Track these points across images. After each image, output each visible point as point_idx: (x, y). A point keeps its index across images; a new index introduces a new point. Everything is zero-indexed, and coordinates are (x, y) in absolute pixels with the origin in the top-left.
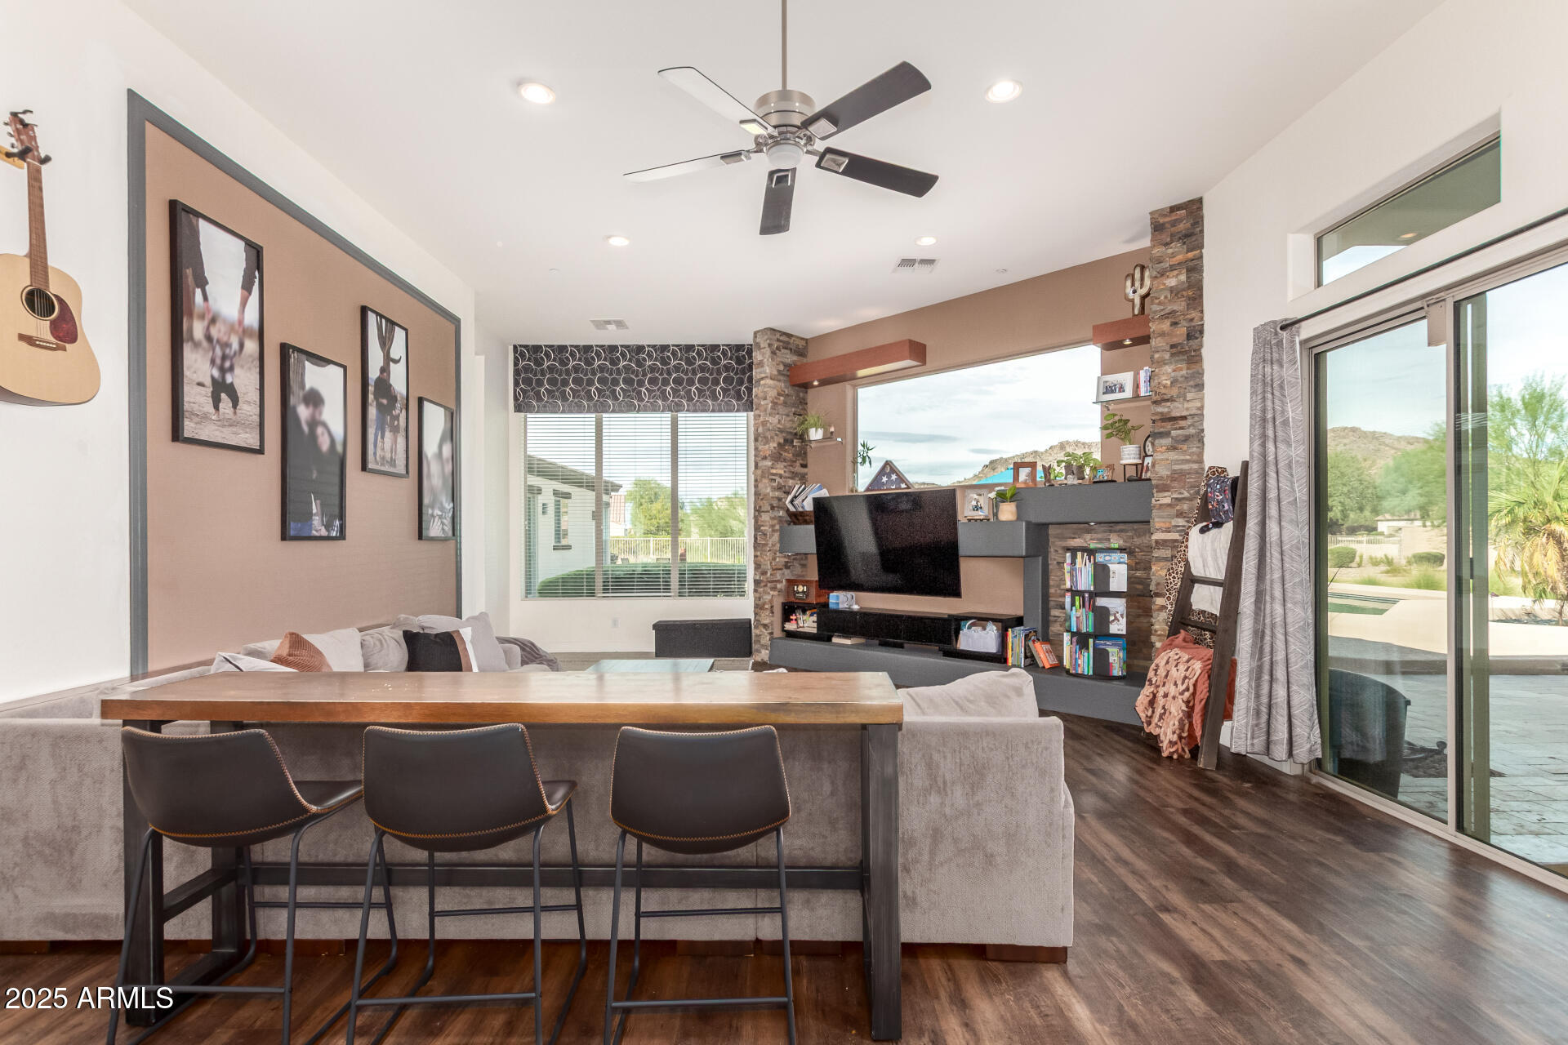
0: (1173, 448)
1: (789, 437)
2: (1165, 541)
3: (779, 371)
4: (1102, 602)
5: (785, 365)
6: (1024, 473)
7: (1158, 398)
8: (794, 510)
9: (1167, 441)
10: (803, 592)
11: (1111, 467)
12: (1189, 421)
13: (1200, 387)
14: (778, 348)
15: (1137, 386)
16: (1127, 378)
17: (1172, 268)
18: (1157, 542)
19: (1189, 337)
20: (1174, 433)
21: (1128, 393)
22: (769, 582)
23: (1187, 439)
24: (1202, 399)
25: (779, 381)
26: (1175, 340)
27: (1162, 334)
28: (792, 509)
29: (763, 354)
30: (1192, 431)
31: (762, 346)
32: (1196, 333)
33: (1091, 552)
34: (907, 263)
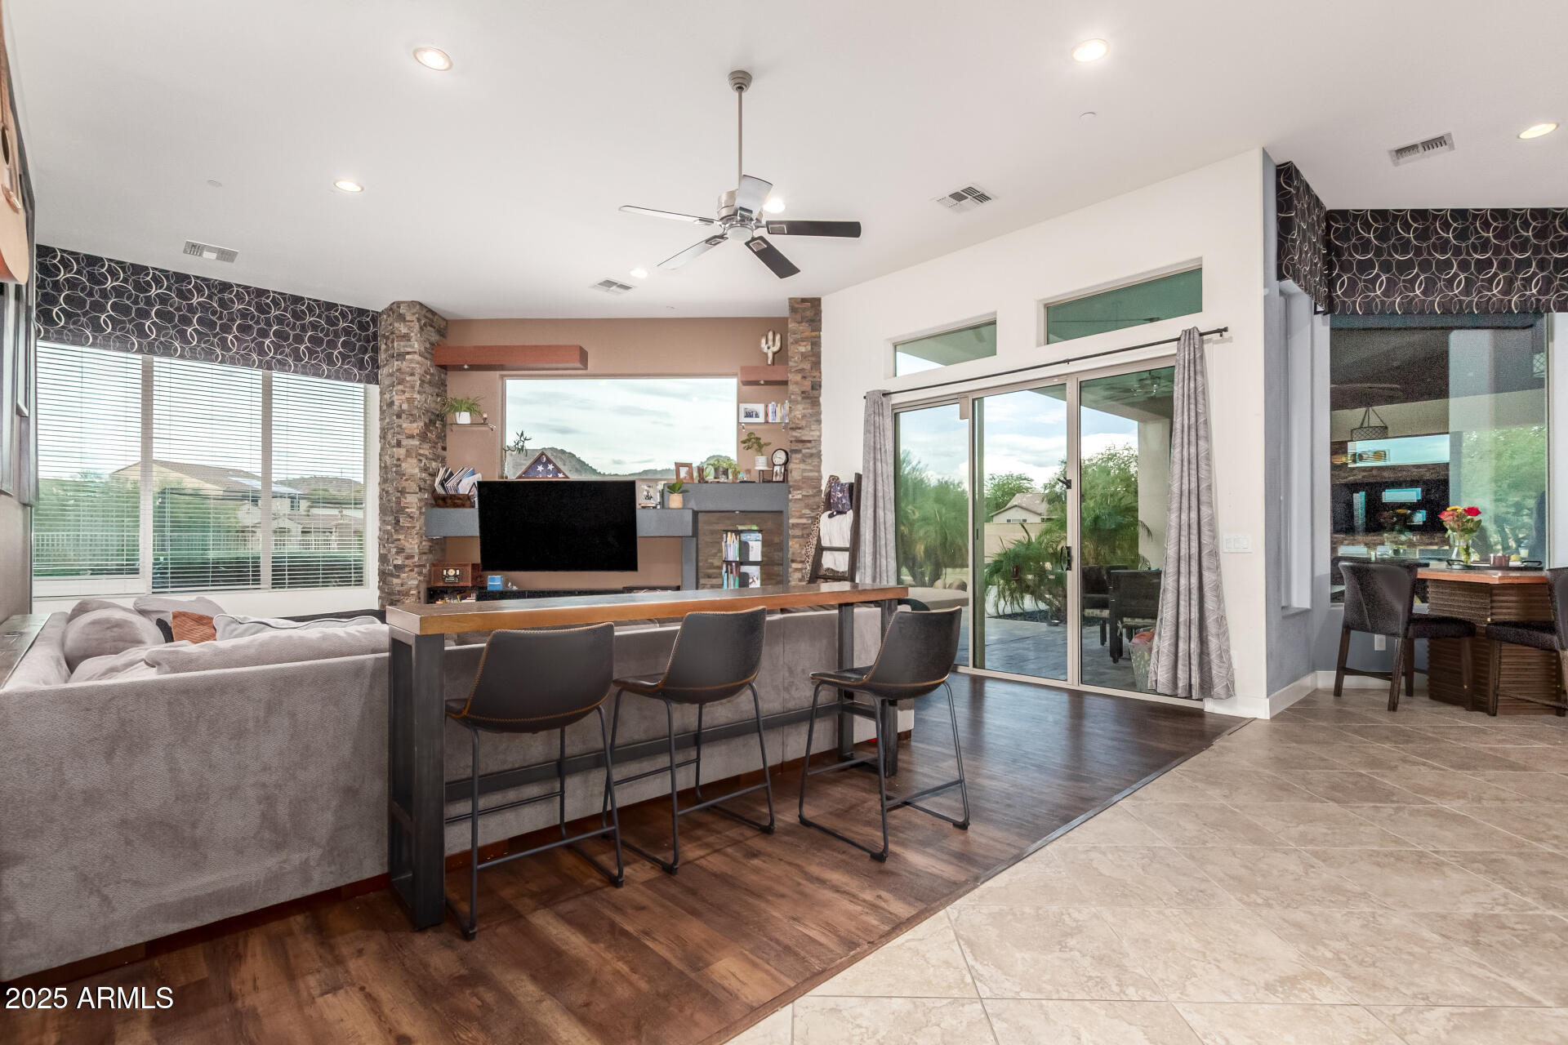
0: (803, 461)
1: (433, 417)
2: (798, 524)
3: (426, 348)
4: (744, 569)
5: (432, 344)
6: (683, 472)
7: (794, 426)
8: (443, 492)
9: (799, 456)
10: (455, 576)
11: (748, 471)
12: (813, 444)
13: (819, 422)
14: (425, 325)
15: (767, 415)
16: (759, 408)
17: (803, 340)
18: (793, 524)
19: (813, 388)
20: (804, 451)
21: (761, 419)
22: (416, 566)
23: (811, 455)
24: (820, 430)
25: (426, 358)
26: (804, 389)
27: (796, 383)
28: (440, 490)
29: (410, 328)
30: (814, 451)
31: (408, 318)
32: (816, 386)
33: (738, 533)
34: (609, 284)
